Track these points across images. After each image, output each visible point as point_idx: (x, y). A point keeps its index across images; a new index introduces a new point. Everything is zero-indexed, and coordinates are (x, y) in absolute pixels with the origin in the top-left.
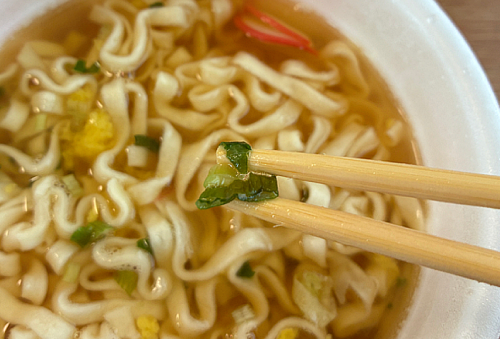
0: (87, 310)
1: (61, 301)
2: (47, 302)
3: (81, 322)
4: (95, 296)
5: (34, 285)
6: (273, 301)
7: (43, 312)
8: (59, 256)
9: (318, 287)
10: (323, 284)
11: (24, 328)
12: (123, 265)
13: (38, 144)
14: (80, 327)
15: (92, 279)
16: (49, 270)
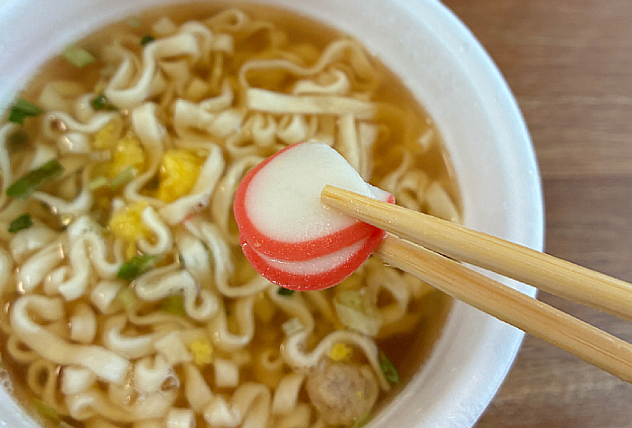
0: (138, 343)
1: (113, 338)
2: (98, 340)
3: (135, 356)
4: (144, 330)
5: (83, 325)
6: (317, 315)
7: (96, 350)
8: (105, 296)
9: (358, 302)
10: (361, 297)
11: (78, 367)
12: (171, 290)
13: (69, 187)
14: (134, 361)
15: (140, 314)
16: (96, 311)
